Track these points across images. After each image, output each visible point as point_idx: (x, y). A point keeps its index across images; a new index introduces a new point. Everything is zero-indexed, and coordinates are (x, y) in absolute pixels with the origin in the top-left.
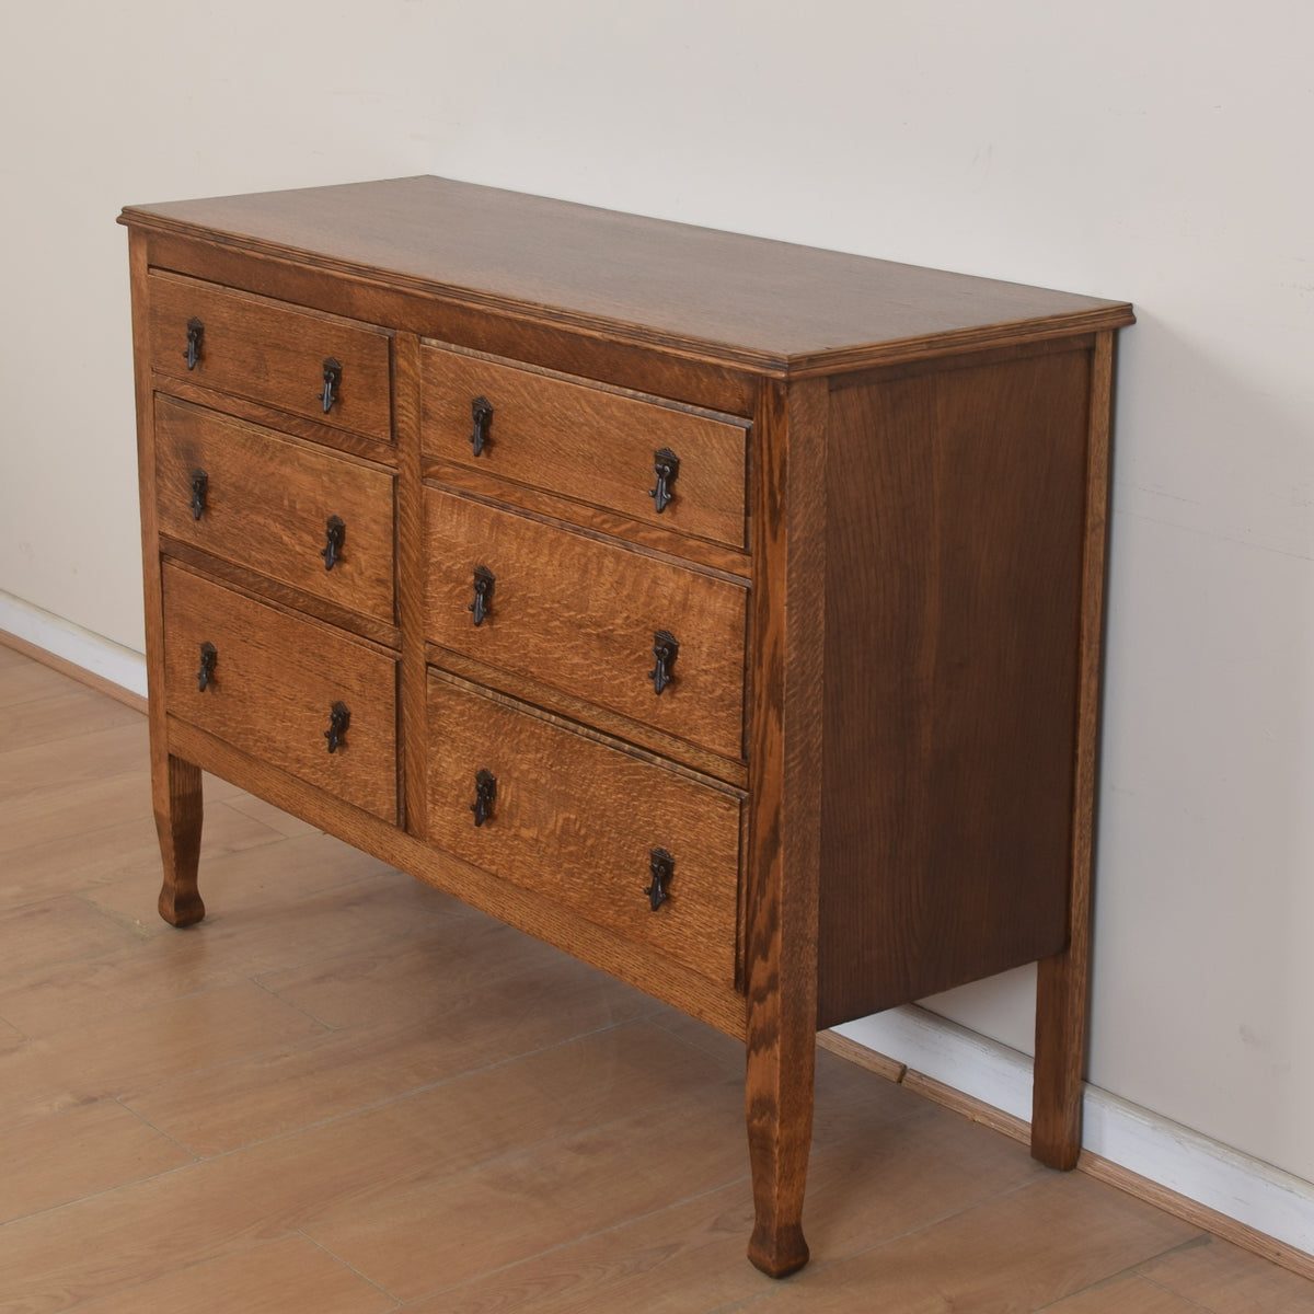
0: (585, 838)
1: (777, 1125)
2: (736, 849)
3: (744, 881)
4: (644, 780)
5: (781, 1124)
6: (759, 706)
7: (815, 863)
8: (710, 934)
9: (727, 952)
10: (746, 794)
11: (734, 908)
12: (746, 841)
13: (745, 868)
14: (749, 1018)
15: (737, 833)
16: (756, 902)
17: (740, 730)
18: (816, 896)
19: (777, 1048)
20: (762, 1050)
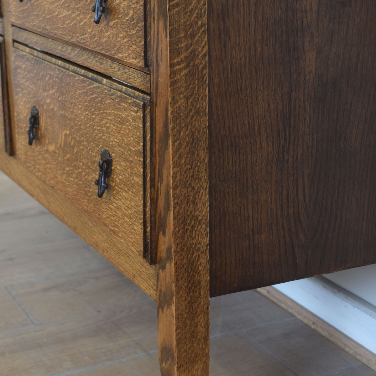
0: (73, 147)
1: (176, 368)
2: (142, 144)
3: (148, 171)
4: (96, 98)
5: (178, 368)
6: (154, 19)
7: (204, 156)
8: (130, 214)
9: (139, 228)
10: (148, 97)
11: (141, 193)
12: (148, 137)
13: (148, 160)
14: (157, 281)
15: (141, 130)
16: (158, 187)
17: (143, 43)
18: (206, 185)
19: (173, 307)
20: (165, 308)
